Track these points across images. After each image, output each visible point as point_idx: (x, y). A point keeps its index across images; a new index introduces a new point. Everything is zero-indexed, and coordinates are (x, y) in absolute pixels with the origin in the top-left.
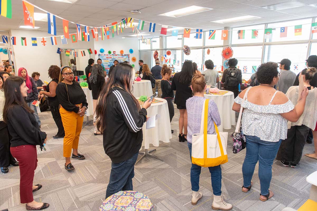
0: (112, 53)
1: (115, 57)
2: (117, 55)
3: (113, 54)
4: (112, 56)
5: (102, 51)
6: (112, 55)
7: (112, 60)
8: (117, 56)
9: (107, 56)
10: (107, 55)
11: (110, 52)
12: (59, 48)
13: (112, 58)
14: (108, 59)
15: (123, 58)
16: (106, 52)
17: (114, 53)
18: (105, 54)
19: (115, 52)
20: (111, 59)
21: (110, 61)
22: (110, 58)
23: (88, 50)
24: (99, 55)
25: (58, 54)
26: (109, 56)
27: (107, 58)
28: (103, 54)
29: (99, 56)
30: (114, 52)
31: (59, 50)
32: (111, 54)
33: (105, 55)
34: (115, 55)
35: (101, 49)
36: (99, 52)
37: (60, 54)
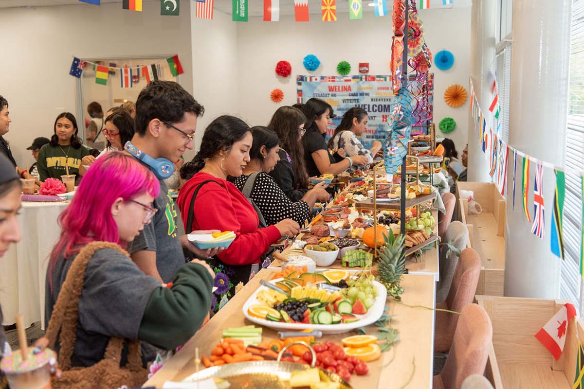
0: (354, 71)
1: (367, 88)
2: (373, 79)
3: (357, 73)
4: (353, 83)
5: (312, 64)
6: (355, 77)
7: (351, 98)
8: (375, 84)
9: (332, 84)
10: (333, 78)
11: (344, 68)
12: (75, 59)
13: (354, 91)
14: (334, 95)
16: (329, 68)
17: (360, 71)
18: (324, 75)
19: (367, 65)
20: (347, 93)
21: (344, 101)
22: (345, 89)
23: (169, 60)
24: (298, 79)
25: (74, 77)
26: (340, 83)
27: (331, 89)
28: (317, 74)
29: (299, 84)
30: (361, 65)
31: (77, 65)
32: (350, 76)
33: (322, 78)
34: (366, 80)
35: (306, 58)
36: (298, 69)
37: (79, 76)
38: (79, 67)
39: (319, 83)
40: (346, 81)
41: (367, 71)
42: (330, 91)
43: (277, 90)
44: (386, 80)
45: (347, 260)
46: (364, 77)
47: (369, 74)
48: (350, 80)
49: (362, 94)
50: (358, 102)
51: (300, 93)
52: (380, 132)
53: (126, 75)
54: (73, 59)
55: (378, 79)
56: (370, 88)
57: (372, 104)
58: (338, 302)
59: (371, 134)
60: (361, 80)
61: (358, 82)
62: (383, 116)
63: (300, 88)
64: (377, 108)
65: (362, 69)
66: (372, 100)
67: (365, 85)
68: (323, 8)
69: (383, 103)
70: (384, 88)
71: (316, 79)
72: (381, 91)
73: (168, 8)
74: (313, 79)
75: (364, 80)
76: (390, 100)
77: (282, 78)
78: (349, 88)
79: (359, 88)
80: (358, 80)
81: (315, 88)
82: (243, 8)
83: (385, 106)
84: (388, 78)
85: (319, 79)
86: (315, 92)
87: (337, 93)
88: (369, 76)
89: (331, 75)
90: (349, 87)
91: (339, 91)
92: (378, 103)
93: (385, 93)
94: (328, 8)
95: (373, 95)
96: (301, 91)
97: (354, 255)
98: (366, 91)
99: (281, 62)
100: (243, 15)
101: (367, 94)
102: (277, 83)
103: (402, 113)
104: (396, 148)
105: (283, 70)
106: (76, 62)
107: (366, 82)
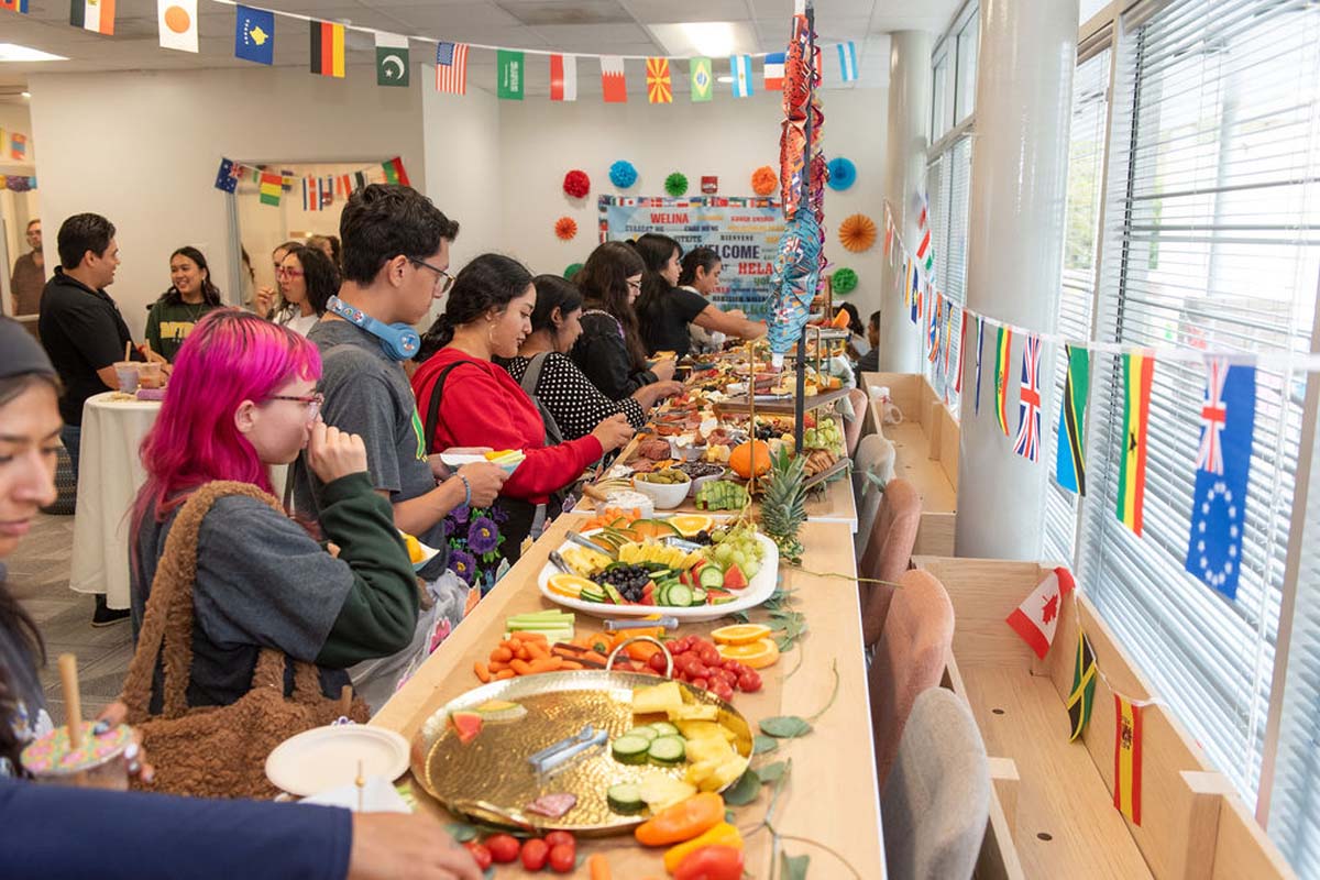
0: (694, 189)
1: (714, 218)
2: (724, 203)
3: (699, 194)
4: (691, 210)
5: (624, 176)
6: (694, 200)
7: (688, 233)
8: (727, 212)
9: (657, 211)
10: (659, 200)
11: (676, 185)
12: (225, 161)
13: (693, 222)
15: (772, 224)
16: (651, 184)
17: (703, 190)
18: (643, 196)
19: (714, 180)
20: (683, 226)
22: (679, 219)
23: (384, 165)
24: (600, 202)
25: (224, 192)
26: (670, 209)
27: (656, 218)
28: (632, 194)
29: (603, 210)
30: (705, 180)
31: (228, 171)
32: (686, 197)
33: (641, 200)
34: (713, 205)
35: (615, 167)
36: (600, 185)
37: (231, 191)
38: (230, 175)
39: (635, 209)
40: (680, 205)
41: (715, 191)
42: (653, 221)
43: (565, 219)
44: (745, 205)
45: (705, 499)
46: (709, 200)
47: (717, 195)
48: (686, 205)
49: (705, 228)
50: (700, 241)
51: (604, 224)
52: (734, 290)
53: (312, 190)
54: (220, 162)
55: (732, 203)
56: (720, 218)
57: (722, 244)
58: (699, 569)
59: (721, 295)
60: (705, 205)
61: (699, 207)
62: (740, 264)
63: (604, 216)
64: (730, 252)
65: (706, 186)
66: (722, 238)
67: (711, 213)
68: (650, 80)
69: (740, 243)
70: (741, 219)
71: (631, 202)
72: (736, 224)
73: (389, 73)
74: (626, 201)
75: (709, 205)
76: (752, 238)
77: (574, 199)
78: (686, 218)
79: (702, 218)
80: (701, 204)
81: (629, 216)
82: (515, 76)
83: (743, 247)
84: (748, 202)
85: (635, 202)
86: (628, 224)
87: (666, 226)
88: (718, 198)
89: (655, 195)
90: (685, 216)
91: (668, 222)
92: (731, 244)
93: (744, 227)
94: (658, 80)
95: (723, 230)
96: (606, 221)
97: (717, 489)
98: (712, 223)
99: (573, 172)
100: (515, 88)
101: (715, 229)
102: (565, 208)
103: (800, 251)
104: (789, 311)
105: (576, 185)
106: (226, 167)
107: (713, 209)
